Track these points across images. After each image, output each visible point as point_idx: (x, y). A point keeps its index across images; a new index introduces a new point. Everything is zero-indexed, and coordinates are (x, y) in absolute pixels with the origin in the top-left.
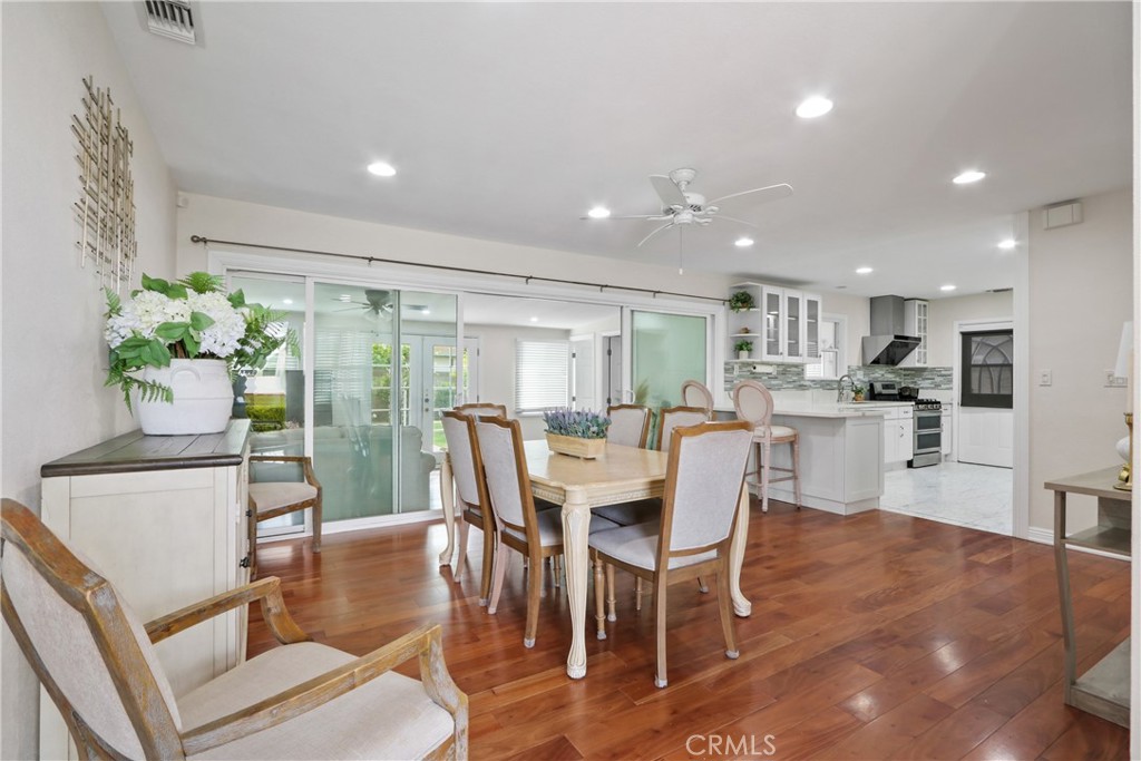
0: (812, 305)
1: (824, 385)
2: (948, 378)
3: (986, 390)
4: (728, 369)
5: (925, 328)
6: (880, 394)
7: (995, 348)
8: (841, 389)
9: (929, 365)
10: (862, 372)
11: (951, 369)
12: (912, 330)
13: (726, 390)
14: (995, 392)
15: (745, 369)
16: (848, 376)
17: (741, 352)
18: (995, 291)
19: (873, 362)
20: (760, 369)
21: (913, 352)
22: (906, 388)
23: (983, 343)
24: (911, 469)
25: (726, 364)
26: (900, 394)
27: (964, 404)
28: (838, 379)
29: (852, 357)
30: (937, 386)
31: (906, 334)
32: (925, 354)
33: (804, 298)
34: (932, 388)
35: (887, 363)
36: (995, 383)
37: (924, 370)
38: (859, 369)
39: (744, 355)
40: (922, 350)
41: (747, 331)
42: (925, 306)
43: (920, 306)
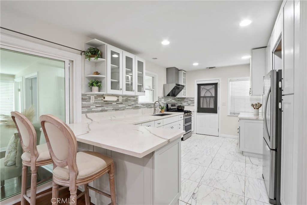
0: (140, 64)
1: (148, 106)
2: (193, 101)
3: (205, 106)
4: (84, 98)
5: (185, 82)
6: (170, 109)
7: (208, 90)
8: (155, 107)
9: (186, 97)
10: (163, 99)
11: (194, 98)
12: (181, 83)
13: (83, 113)
14: (208, 107)
15: (99, 99)
16: (158, 102)
17: (93, 87)
18: (210, 68)
19: (167, 96)
20: (107, 98)
21: (181, 91)
22: (180, 106)
23: (204, 88)
24: (183, 141)
25: (83, 95)
26: (178, 108)
27: (198, 111)
28: (154, 103)
29: (160, 93)
30: (189, 105)
31: (179, 84)
32: (185, 92)
33: (135, 59)
34: (187, 105)
35: (172, 96)
36: (208, 103)
37: (184, 98)
38: (162, 98)
39: (95, 89)
40: (184, 91)
41: (97, 73)
42: (185, 73)
43: (184, 73)
